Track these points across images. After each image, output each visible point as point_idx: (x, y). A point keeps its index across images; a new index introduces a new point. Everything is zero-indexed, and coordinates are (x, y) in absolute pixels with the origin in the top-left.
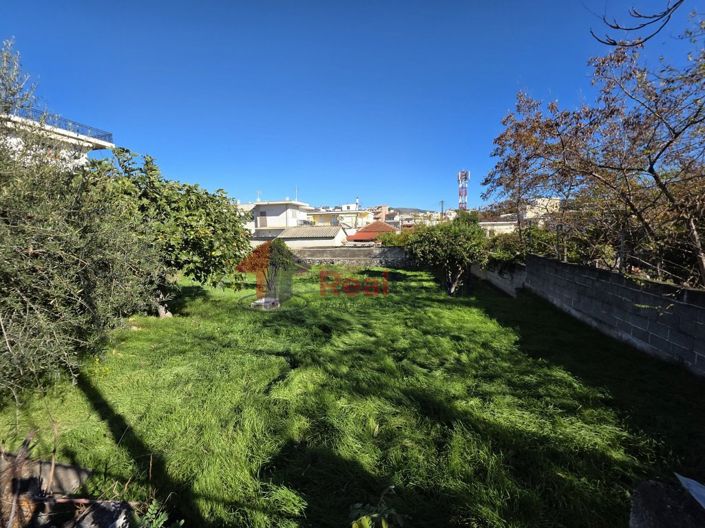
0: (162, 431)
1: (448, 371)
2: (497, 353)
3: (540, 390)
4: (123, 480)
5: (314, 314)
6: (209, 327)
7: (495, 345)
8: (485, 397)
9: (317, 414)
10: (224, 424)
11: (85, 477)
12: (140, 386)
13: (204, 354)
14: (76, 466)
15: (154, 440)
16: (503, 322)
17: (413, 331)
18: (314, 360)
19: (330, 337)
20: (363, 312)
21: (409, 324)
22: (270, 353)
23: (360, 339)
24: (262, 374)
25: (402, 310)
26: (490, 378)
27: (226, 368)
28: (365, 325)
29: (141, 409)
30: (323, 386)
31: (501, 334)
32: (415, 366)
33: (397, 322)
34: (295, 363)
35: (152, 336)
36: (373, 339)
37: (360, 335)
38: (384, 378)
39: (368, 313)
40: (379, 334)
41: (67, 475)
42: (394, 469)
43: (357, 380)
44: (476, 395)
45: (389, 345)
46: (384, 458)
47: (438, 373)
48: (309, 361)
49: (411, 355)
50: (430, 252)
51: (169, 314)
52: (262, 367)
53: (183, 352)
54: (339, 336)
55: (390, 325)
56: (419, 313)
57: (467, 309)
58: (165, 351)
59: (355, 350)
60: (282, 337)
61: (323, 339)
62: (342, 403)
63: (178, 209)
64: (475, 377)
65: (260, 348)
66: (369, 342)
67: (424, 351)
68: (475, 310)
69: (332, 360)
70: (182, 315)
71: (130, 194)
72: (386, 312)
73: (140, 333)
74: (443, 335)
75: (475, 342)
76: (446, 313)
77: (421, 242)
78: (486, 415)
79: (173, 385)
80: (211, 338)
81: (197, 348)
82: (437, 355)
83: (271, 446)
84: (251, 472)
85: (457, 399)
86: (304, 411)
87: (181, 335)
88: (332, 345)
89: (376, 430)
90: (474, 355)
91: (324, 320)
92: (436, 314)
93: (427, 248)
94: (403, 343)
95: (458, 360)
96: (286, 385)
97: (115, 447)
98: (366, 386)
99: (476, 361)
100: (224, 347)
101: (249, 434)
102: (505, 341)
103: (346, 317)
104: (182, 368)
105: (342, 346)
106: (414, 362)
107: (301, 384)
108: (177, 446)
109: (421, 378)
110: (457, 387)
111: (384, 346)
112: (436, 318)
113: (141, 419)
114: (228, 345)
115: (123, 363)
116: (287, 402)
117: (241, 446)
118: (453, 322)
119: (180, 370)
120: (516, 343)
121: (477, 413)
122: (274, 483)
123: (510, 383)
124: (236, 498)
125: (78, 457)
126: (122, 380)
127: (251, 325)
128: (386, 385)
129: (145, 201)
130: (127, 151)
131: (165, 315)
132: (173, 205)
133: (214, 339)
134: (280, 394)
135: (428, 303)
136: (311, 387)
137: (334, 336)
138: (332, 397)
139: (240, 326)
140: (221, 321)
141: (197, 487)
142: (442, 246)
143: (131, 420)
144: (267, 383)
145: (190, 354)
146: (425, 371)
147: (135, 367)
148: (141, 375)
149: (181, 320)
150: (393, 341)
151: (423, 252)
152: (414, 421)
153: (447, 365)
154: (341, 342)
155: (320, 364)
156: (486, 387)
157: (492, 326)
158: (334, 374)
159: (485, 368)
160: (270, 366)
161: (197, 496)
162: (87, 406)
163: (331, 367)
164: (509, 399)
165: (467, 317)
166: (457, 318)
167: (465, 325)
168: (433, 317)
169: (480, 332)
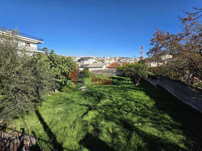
0: (56, 128)
1: (133, 113)
2: (148, 108)
3: (160, 122)
4: (46, 142)
5: (96, 92)
6: (68, 96)
7: (148, 105)
8: (143, 123)
9: (96, 125)
10: (71, 127)
11: (37, 140)
12: (50, 113)
13: (66, 104)
14: (34, 136)
15: (53, 130)
16: (151, 97)
17: (124, 99)
18: (95, 108)
19: (100, 101)
21: (123, 97)
22: (84, 105)
24: (82, 111)
25: (121, 92)
26: (145, 117)
27: (72, 109)
28: (110, 97)
29: (50, 120)
30: (98, 116)
31: (150, 101)
32: (123, 111)
33: (119, 96)
34: (90, 109)
35: (53, 98)
37: (108, 100)
38: (114, 116)
39: (111, 92)
40: (114, 100)
41: (33, 139)
42: (115, 145)
43: (106, 115)
44: (140, 122)
45: (116, 104)
47: (130, 114)
49: (122, 108)
50: (130, 74)
51: (58, 91)
52: (81, 109)
53: (61, 103)
54: (102, 100)
55: (117, 97)
56: (126, 93)
57: (140, 92)
58: (56, 103)
59: (107, 105)
60: (87, 100)
61: (98, 101)
62: (103, 122)
64: (141, 116)
65: (81, 103)
66: (111, 102)
67: (126, 106)
68: (142, 93)
69: (100, 108)
70: (62, 91)
72: (116, 92)
73: (50, 97)
74: (133, 101)
75: (142, 104)
76: (134, 93)
78: (143, 129)
79: (58, 114)
80: (68, 99)
81: (65, 102)
82: (130, 108)
84: (77, 142)
85: (135, 123)
86: (92, 124)
87: (60, 98)
88: (100, 103)
89: (111, 131)
90: (141, 108)
91: (99, 94)
94: (121, 103)
95: (136, 110)
96: (87, 116)
97: (44, 132)
98: (109, 117)
99: (141, 110)
100: (71, 102)
101: (77, 131)
102: (151, 104)
103: (105, 94)
104: (60, 109)
105: (103, 103)
107: (92, 114)
109: (125, 116)
110: (135, 119)
113: (50, 123)
115: (46, 106)
116: (87, 121)
117: (75, 133)
120: (154, 104)
121: (140, 128)
122: (83, 146)
123: (151, 119)
126: (46, 111)
127: (79, 96)
128: (115, 118)
132: (58, 63)
133: (69, 99)
134: (86, 118)
135: (129, 90)
136: (94, 116)
138: (99, 120)
139: (76, 96)
140: (71, 94)
141: (64, 146)
143: (48, 124)
144: (82, 114)
145: (63, 104)
146: (126, 113)
147: (49, 108)
148: (50, 110)
149: (61, 93)
150: (118, 102)
151: (128, 74)
152: (122, 130)
153: (133, 111)
156: (144, 120)
157: (147, 98)
158: (100, 113)
159: (144, 113)
160: (83, 109)
162: (37, 118)
163: (100, 110)
164: (150, 124)
165: (140, 94)
166: (137, 95)
167: (139, 98)
168: (130, 94)
169: (143, 100)
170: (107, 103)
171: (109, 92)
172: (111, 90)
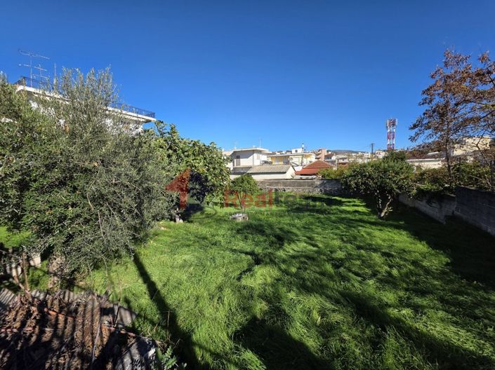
0: (175, 296)
1: (380, 281)
2: (427, 271)
3: (477, 311)
4: (153, 323)
5: (271, 226)
6: (204, 231)
7: (426, 263)
8: (417, 309)
9: (273, 300)
10: (212, 297)
11: (134, 317)
12: (164, 264)
13: (201, 248)
14: (130, 309)
15: (171, 300)
16: (434, 244)
17: (349, 246)
18: (271, 260)
19: (283, 245)
20: (306, 228)
21: (345, 239)
22: (242, 252)
23: (305, 247)
24: (236, 266)
25: (338, 228)
26: (423, 293)
27: (213, 259)
28: (309, 238)
29: (165, 279)
30: (278, 280)
31: (433, 255)
32: (350, 274)
33: (335, 237)
34: (258, 261)
35: (172, 234)
36: (315, 249)
37: (305, 245)
38: (325, 281)
39: (311, 229)
40: (320, 245)
41: (125, 314)
42: (333, 356)
43: (304, 279)
44: (408, 306)
45: (329, 255)
46: (325, 345)
47: (371, 282)
48: (268, 260)
49: (347, 264)
50: (362, 183)
51: (181, 221)
52: (236, 261)
53: (189, 246)
54: (289, 244)
55: (329, 239)
56: (354, 232)
57: (396, 231)
58: (178, 244)
59: (301, 256)
60: (250, 242)
61: (278, 246)
62: (292, 295)
63: (188, 156)
64: (407, 290)
65: (235, 248)
66: (311, 250)
67: (358, 262)
68: (404, 233)
69: (284, 261)
70: (189, 222)
71: (162, 148)
72: (325, 229)
73: (165, 232)
74: (375, 250)
75: (406, 260)
76: (377, 233)
77: (355, 176)
78: (419, 325)
79: (183, 266)
80: (205, 238)
81: (197, 244)
82: (369, 267)
83: (241, 318)
84: (228, 334)
85: (390, 306)
86: (263, 297)
87: (187, 234)
88: (284, 250)
89: (319, 320)
90: (404, 270)
91: (278, 231)
92: (369, 234)
93: (360, 180)
94: (340, 254)
95: (390, 274)
96: (252, 276)
97: (150, 302)
98: (310, 285)
99: (407, 275)
100: (212, 244)
101: (227, 307)
102: (436, 261)
103: (295, 230)
104: (187, 256)
105: (291, 251)
106: (350, 271)
107: (262, 276)
108: (183, 308)
109: (356, 284)
110: (389, 296)
111: (324, 255)
112: (368, 237)
113: (164, 285)
114: (215, 244)
115: (156, 249)
116: (252, 289)
117: (221, 314)
118: (384, 241)
119: (186, 257)
120: (447, 264)
121: (409, 322)
122: (243, 346)
123: (442, 300)
124: (218, 351)
125: (131, 304)
126: (155, 260)
127: (230, 232)
128: (327, 286)
129: (170, 151)
130: (162, 122)
131: (180, 221)
132: (186, 153)
133: (206, 239)
134: (247, 281)
135: (361, 224)
136: (269, 280)
137: (286, 244)
138: (285, 289)
139: (222, 232)
140: (211, 227)
141: (194, 338)
142: (373, 179)
143: (159, 286)
144: (239, 272)
145: (192, 248)
146: (359, 279)
147: (162, 252)
148: (165, 258)
149: (188, 225)
150: (331, 252)
151: (356, 183)
152: (350, 319)
153: (379, 276)
154: (290, 249)
155: (275, 264)
156: (418, 300)
157: (421, 247)
158: (286, 272)
159: (416, 283)
160: (241, 261)
161: (194, 344)
162: (137, 273)
163: (283, 266)
164: (441, 314)
165: (396, 238)
166: (387, 237)
167: (395, 244)
168: (365, 235)
169: (410, 252)
170: (302, 252)
171: (305, 228)
172: (312, 224)
